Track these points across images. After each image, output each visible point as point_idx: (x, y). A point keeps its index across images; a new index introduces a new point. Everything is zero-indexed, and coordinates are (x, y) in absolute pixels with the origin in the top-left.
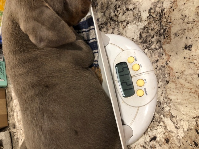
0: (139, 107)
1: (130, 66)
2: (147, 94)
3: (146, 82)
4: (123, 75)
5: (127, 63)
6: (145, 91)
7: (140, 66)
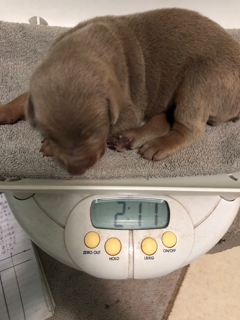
0: (64, 227)
1: (156, 233)
2: (85, 252)
3: (112, 259)
4: (140, 212)
5: (164, 230)
6: (93, 250)
7: (149, 257)
